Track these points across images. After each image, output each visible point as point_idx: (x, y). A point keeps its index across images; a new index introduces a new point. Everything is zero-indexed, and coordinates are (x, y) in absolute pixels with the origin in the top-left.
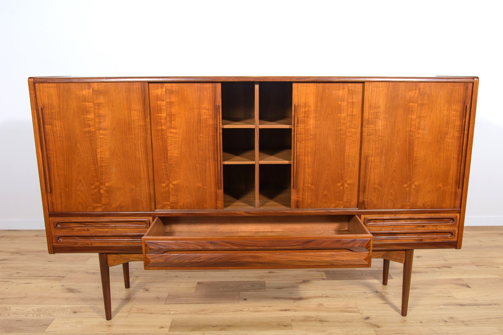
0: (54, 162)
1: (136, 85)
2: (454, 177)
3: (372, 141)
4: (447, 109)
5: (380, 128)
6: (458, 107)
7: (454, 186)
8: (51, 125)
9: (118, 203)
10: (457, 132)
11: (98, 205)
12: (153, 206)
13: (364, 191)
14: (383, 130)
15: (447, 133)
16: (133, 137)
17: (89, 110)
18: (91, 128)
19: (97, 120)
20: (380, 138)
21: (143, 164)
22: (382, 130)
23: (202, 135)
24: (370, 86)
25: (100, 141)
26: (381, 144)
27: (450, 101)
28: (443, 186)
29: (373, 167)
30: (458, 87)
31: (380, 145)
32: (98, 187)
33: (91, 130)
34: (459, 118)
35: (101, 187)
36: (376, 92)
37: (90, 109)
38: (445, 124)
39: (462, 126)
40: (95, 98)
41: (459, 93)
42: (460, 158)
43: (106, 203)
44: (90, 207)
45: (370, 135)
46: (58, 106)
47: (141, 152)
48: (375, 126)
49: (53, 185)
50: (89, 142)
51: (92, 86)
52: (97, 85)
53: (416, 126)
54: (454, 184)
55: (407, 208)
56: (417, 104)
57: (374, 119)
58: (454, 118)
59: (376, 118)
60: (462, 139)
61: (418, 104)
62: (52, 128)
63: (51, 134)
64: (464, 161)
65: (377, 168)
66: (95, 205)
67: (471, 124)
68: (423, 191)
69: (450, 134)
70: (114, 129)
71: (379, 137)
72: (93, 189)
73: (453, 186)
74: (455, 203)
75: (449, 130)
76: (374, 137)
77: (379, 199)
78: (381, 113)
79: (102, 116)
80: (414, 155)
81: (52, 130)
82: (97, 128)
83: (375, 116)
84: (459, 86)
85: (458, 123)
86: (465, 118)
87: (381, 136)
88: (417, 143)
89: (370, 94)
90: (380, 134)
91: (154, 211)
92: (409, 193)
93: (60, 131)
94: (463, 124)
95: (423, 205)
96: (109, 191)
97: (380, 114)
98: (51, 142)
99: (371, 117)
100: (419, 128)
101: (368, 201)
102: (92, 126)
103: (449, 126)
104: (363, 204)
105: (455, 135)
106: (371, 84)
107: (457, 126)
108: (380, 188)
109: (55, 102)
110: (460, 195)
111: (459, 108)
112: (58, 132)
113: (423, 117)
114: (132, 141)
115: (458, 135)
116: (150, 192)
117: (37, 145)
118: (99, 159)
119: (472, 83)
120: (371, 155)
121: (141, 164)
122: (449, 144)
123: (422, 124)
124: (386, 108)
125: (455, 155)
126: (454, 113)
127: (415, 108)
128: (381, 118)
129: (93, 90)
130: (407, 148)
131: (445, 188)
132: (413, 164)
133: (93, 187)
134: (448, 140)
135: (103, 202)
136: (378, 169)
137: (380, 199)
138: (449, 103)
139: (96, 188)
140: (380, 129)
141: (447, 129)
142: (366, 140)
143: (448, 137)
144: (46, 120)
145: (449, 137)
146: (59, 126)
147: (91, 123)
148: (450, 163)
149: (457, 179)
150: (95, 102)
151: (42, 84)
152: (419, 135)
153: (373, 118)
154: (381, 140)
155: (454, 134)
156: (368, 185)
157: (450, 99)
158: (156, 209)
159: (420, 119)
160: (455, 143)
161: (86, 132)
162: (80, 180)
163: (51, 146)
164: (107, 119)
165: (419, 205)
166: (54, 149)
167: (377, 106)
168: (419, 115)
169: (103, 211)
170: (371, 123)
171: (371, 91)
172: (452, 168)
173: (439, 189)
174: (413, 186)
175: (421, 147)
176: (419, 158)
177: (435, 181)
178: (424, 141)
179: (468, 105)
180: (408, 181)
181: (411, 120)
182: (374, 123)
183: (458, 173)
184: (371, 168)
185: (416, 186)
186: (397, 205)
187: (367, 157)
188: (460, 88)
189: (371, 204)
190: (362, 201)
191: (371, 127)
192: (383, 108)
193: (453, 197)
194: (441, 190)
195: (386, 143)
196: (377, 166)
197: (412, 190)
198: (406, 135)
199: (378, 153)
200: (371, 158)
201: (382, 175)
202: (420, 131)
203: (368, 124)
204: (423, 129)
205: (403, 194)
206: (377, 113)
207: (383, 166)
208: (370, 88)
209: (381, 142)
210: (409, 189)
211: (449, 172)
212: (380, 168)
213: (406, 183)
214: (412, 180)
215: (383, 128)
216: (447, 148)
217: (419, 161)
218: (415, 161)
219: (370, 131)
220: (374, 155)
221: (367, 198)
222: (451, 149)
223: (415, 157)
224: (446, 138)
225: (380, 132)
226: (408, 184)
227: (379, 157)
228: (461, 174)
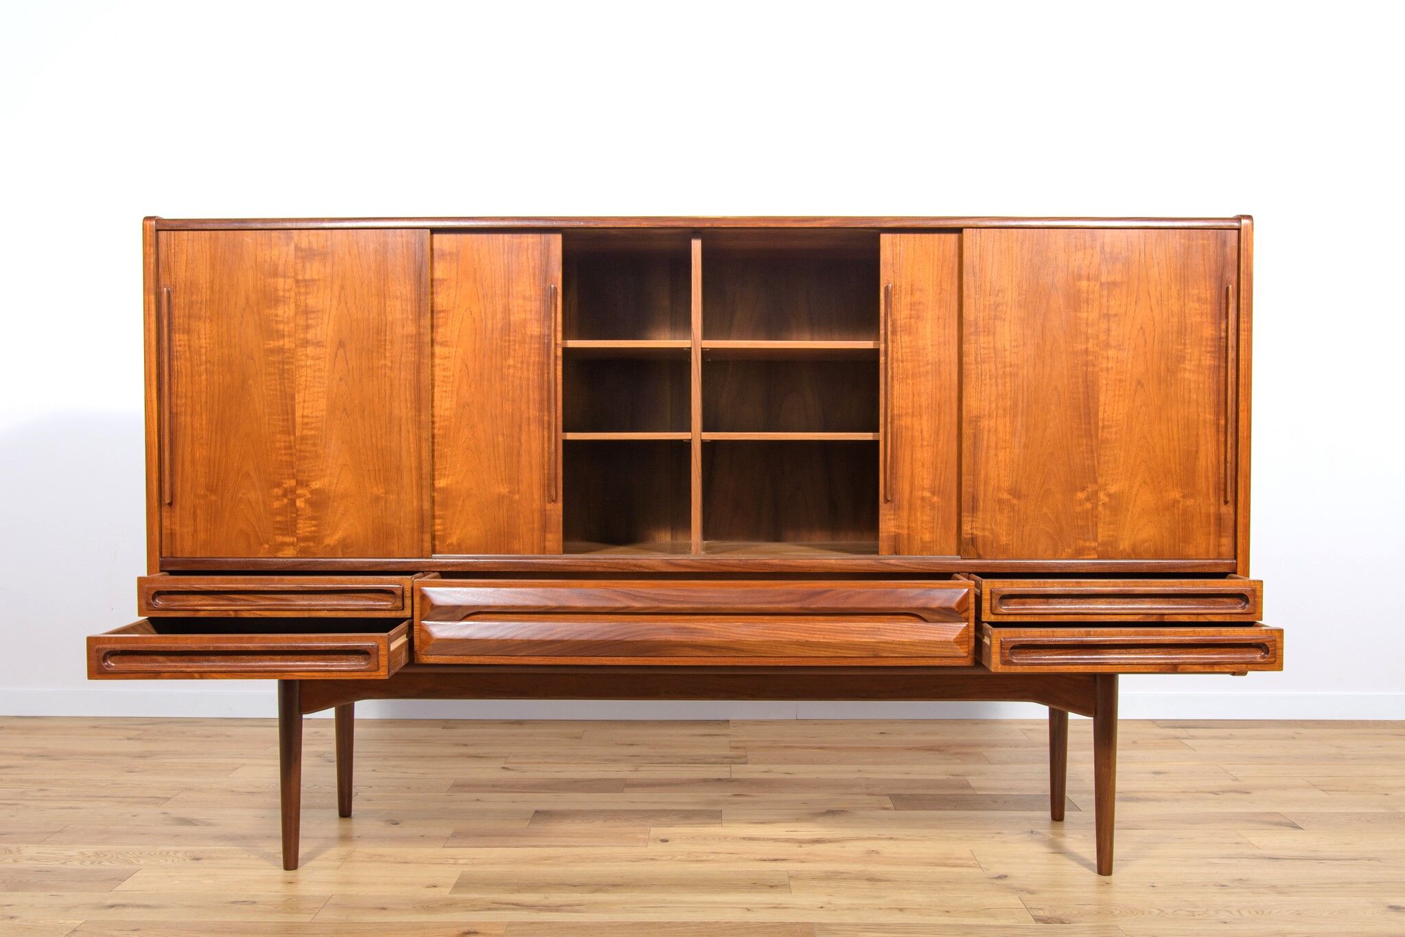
0: (185, 426)
1: (402, 236)
2: (1210, 475)
3: (988, 377)
4: (1178, 295)
5: (1007, 344)
6: (1205, 290)
7: (1212, 500)
8: (188, 331)
9: (338, 535)
10: (1208, 355)
11: (287, 539)
12: (427, 545)
13: (974, 509)
14: (1016, 350)
15: (1181, 359)
16: (389, 364)
17: (284, 296)
18: (286, 340)
19: (301, 322)
20: (1008, 370)
21: (409, 432)
22: (1012, 348)
23: (511, 362)
24: (976, 239)
25: (305, 374)
26: (1011, 386)
27: (1182, 275)
28: (1184, 497)
29: (993, 445)
30: (1201, 242)
31: (1008, 388)
32: (290, 493)
33: (285, 347)
34: (1209, 320)
35: (297, 492)
36: (992, 254)
37: (287, 295)
38: (1175, 335)
39: (1220, 338)
40: (300, 266)
41: (1204, 255)
42: (1222, 422)
43: (307, 534)
44: (268, 544)
45: (984, 362)
46: (208, 286)
47: (406, 401)
48: (994, 339)
49: (179, 485)
50: (277, 377)
51: (296, 238)
52: (308, 235)
53: (1101, 339)
54: (1211, 491)
55: (1091, 557)
56: (1099, 283)
57: (991, 322)
58: (1198, 319)
59: (995, 318)
60: (1222, 374)
61: (1101, 284)
62: (189, 340)
63: (185, 355)
64: (1234, 431)
65: (1005, 449)
66: (280, 539)
67: (1241, 333)
68: (1130, 510)
69: (1190, 360)
70: (341, 344)
71: (1005, 367)
72: (277, 498)
73: (1209, 499)
74: (1219, 546)
75: (1186, 351)
76: (993, 366)
77: (1013, 531)
78: (1007, 306)
79: (314, 312)
80: (1101, 415)
81: (189, 346)
82: (298, 342)
83: (993, 313)
84: (1203, 239)
85: (1208, 331)
86: (1227, 317)
87: (1011, 365)
88: (1104, 382)
89: (979, 260)
91: (431, 558)
92: (1092, 515)
93: (208, 349)
94: (1223, 334)
95: (1133, 550)
96: (319, 502)
97: (1005, 309)
98: (184, 374)
99: (981, 315)
100: (1107, 345)
101: (984, 537)
102: (289, 336)
103: (1185, 340)
104: (973, 544)
105: (1203, 362)
106: (978, 235)
107: (1207, 339)
108: (1016, 502)
109: (203, 276)
110: (1231, 523)
111: (1208, 293)
112: (204, 350)
113: (1116, 315)
114: (385, 374)
115: (1212, 362)
116: (422, 507)
117: (150, 380)
118: (298, 420)
119: (1236, 231)
120: (987, 413)
121: (403, 434)
122: (1189, 385)
123: (1113, 333)
124: (1020, 294)
125: (1208, 416)
126: (1196, 305)
127: (1094, 293)
128: (1008, 318)
129: (297, 248)
130: (1081, 396)
131: (1190, 502)
132: (1100, 437)
133: (278, 491)
134: (1187, 375)
135: (300, 532)
136: (1008, 450)
137: (1015, 532)
138: (1181, 281)
139: (285, 495)
140: (1008, 347)
141: (1182, 347)
142: (973, 376)
143: (1185, 369)
144: (177, 321)
145: (1188, 367)
146: (208, 336)
147: (286, 329)
148: (1198, 434)
149: (1219, 478)
150: (300, 277)
151: (176, 232)
152: (1108, 363)
153: (989, 319)
154: (1010, 374)
155: (1200, 360)
156: (982, 493)
157: (1182, 271)
158: (434, 551)
159: (1109, 321)
160: (1204, 384)
161: (272, 351)
162: (248, 474)
163: (182, 386)
164: (326, 317)
165: (1121, 548)
166: (190, 394)
167: (997, 288)
168: (1105, 312)
169: (299, 556)
170: (984, 332)
171: (979, 250)
172: (1202, 448)
173: (1173, 506)
174: (1102, 495)
175: (1117, 393)
176: (1114, 422)
177: (1160, 482)
178: (1123, 378)
179: (1230, 287)
180: (1087, 483)
181: (1087, 324)
182: (990, 332)
183: (1219, 462)
184: (988, 447)
185: (1110, 496)
186: (1064, 549)
187: (978, 418)
188: (1206, 242)
189: (995, 545)
190: (970, 536)
191: (984, 343)
192: (1012, 293)
193: (1212, 529)
194: (1178, 508)
195: (1023, 382)
196: (1003, 442)
197: (1100, 508)
198: (1076, 362)
199: (1005, 409)
200: (986, 421)
201: (1018, 465)
202: (1111, 353)
203: (977, 333)
204: (1119, 347)
205: (1077, 519)
206: (997, 305)
207: (1020, 442)
208: (976, 243)
209: (1011, 379)
210: (1092, 503)
211: (1196, 458)
212: (1011, 448)
213: (1083, 489)
214: (1100, 481)
215: (1014, 343)
216: (1186, 395)
217: (1114, 430)
218: (1102, 431)
219: (982, 350)
220: (995, 413)
221: (983, 529)
222: (1195, 398)
223: (1103, 420)
224: (1181, 371)
225: (1008, 353)
226: (1089, 490)
227: (1008, 420)
228: (1228, 465)
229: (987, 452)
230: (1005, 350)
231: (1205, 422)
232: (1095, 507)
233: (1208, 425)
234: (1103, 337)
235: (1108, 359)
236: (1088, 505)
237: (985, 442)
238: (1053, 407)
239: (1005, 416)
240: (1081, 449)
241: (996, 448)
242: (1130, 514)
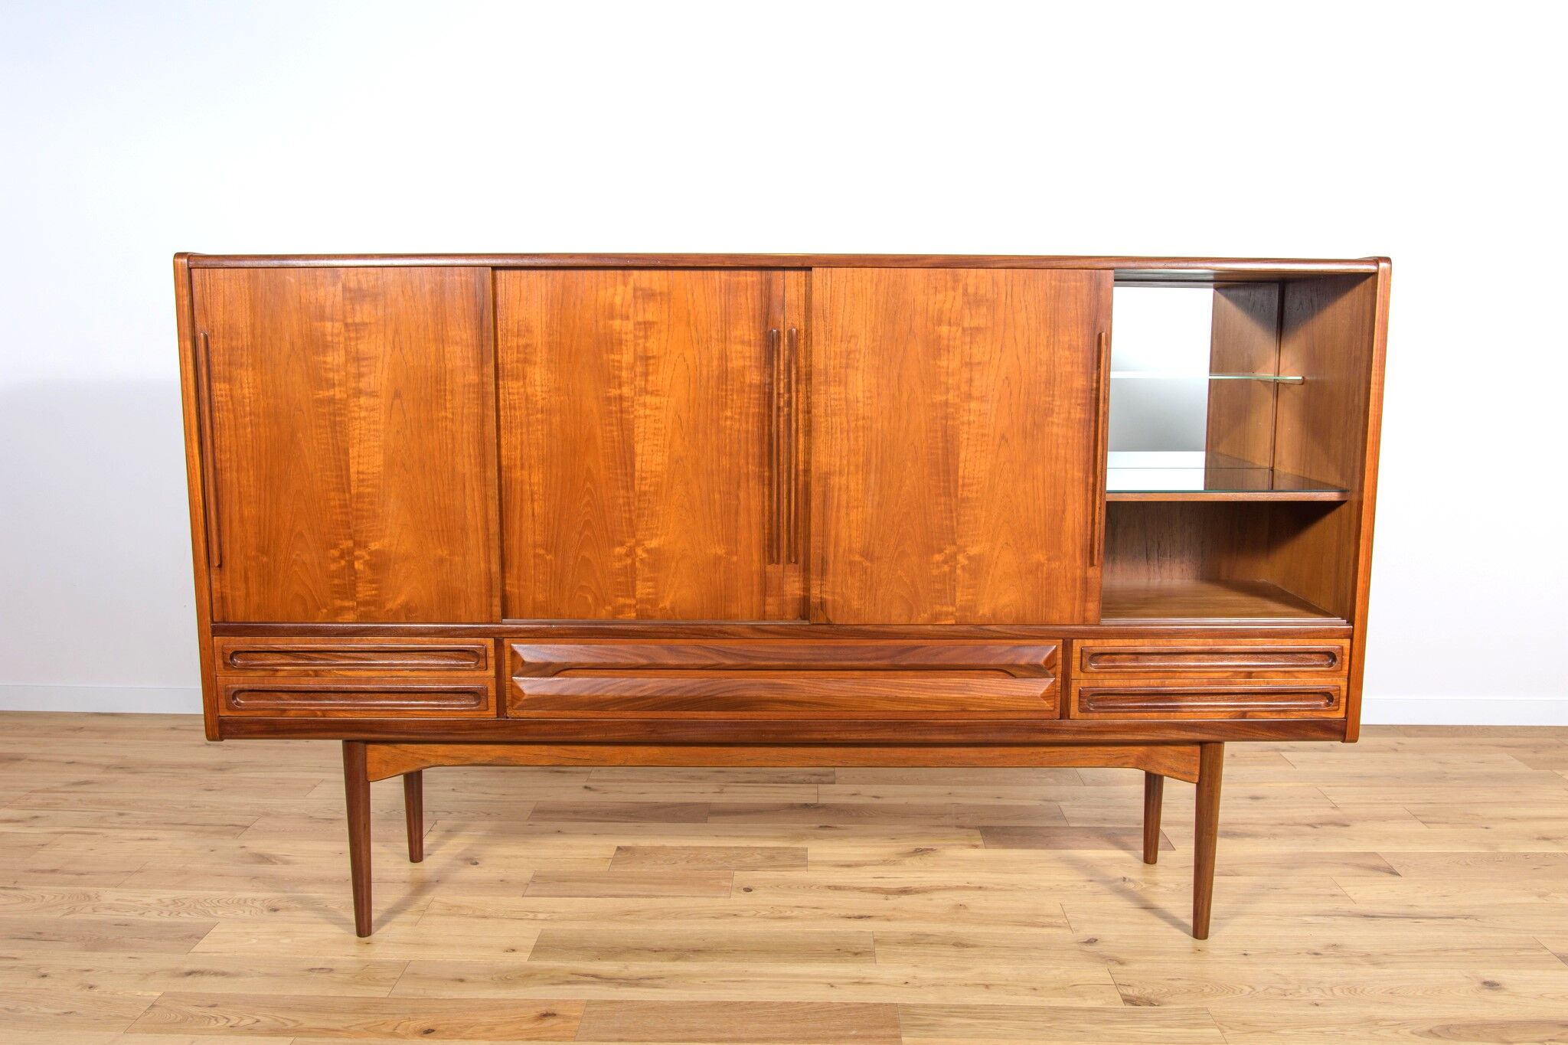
1: (460, 275)
2: (1077, 535)
3: (839, 430)
4: (1048, 342)
5: (860, 395)
6: (1077, 338)
7: (1079, 562)
10: (1079, 408)
13: (823, 572)
14: (869, 401)
15: (1049, 412)
20: (861, 423)
22: (866, 399)
24: (827, 280)
26: (863, 441)
27: (1052, 320)
28: (1049, 559)
29: (844, 503)
30: (1073, 284)
31: (861, 443)
34: (1081, 369)
36: (843, 296)
38: (1043, 386)
39: (1092, 390)
41: (1076, 299)
42: (1091, 480)
45: (834, 414)
48: (846, 389)
51: (343, 277)
53: (962, 390)
54: (1078, 555)
55: (949, 622)
56: (961, 328)
57: (843, 371)
58: (1068, 368)
59: (847, 367)
61: (964, 330)
65: (857, 508)
68: (991, 573)
69: (1059, 413)
71: (857, 420)
73: (1075, 561)
74: (1084, 610)
75: (1055, 403)
76: (844, 419)
77: (865, 595)
78: (860, 354)
80: (961, 473)
83: (844, 361)
84: (1076, 281)
85: (1079, 383)
87: (864, 418)
88: (965, 436)
89: (829, 301)
90: (861, 412)
92: (950, 578)
94: (1095, 385)
95: (994, 614)
97: (857, 356)
99: (832, 363)
100: (969, 397)
101: (834, 601)
103: (1054, 391)
104: (822, 609)
105: (1073, 415)
106: (829, 275)
107: (1077, 390)
108: (868, 564)
111: (1080, 341)
113: (979, 363)
115: (1083, 416)
120: (837, 470)
122: (1057, 440)
123: (976, 383)
124: (874, 340)
125: (1076, 473)
126: (1067, 353)
127: (955, 338)
128: (861, 366)
130: (940, 452)
131: (1055, 565)
132: (959, 495)
134: (1055, 429)
136: (860, 509)
137: (868, 596)
138: (1050, 326)
140: (861, 398)
141: (1050, 399)
143: (1052, 423)
145: (1056, 420)
148: (1065, 493)
149: (1086, 539)
152: (970, 415)
153: (840, 367)
154: (863, 427)
155: (1069, 413)
156: (832, 555)
157: (1052, 316)
159: (971, 370)
160: (1073, 439)
165: (981, 612)
167: (849, 334)
168: (968, 359)
170: (835, 381)
171: (829, 292)
172: (1069, 508)
173: (1037, 569)
174: (961, 558)
175: (979, 448)
176: (976, 480)
177: (1023, 544)
178: (986, 431)
179: (1103, 335)
180: (945, 544)
181: (947, 373)
182: (843, 382)
183: (1087, 522)
184: (838, 506)
185: (969, 558)
186: (919, 615)
187: (827, 475)
188: (1078, 284)
189: (846, 610)
190: (819, 600)
191: (835, 393)
192: (866, 339)
193: (1077, 592)
194: (1042, 572)
195: (877, 436)
196: (855, 500)
197: (959, 571)
198: (935, 414)
199: (857, 466)
200: (837, 480)
201: (871, 525)
202: (973, 405)
203: (827, 382)
204: (982, 399)
205: (934, 582)
206: (849, 353)
207: (872, 500)
208: (826, 284)
209: (864, 432)
210: (951, 566)
211: (1062, 519)
212: (863, 507)
213: (940, 551)
214: (959, 542)
215: (867, 394)
216: (1054, 451)
217: (975, 487)
218: (963, 490)
219: (832, 402)
220: (846, 470)
221: (833, 593)
222: (1063, 454)
223: (964, 478)
224: (1048, 425)
225: (860, 405)
226: (947, 552)
227: (860, 477)
228: (1097, 526)
229: (838, 511)
230: (857, 402)
231: (1073, 480)
232: (953, 570)
233: (1076, 483)
234: (964, 388)
235: (970, 412)
236: (946, 568)
237: (836, 501)
238: (909, 465)
239: (857, 473)
240: (939, 509)
241: (848, 507)
242: (990, 577)
